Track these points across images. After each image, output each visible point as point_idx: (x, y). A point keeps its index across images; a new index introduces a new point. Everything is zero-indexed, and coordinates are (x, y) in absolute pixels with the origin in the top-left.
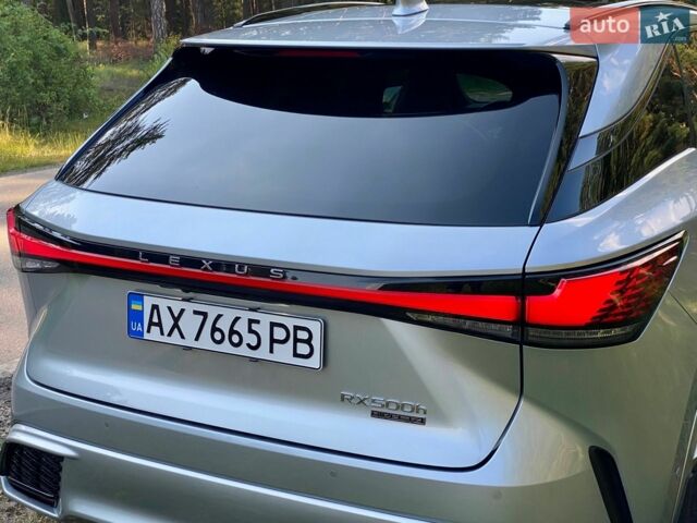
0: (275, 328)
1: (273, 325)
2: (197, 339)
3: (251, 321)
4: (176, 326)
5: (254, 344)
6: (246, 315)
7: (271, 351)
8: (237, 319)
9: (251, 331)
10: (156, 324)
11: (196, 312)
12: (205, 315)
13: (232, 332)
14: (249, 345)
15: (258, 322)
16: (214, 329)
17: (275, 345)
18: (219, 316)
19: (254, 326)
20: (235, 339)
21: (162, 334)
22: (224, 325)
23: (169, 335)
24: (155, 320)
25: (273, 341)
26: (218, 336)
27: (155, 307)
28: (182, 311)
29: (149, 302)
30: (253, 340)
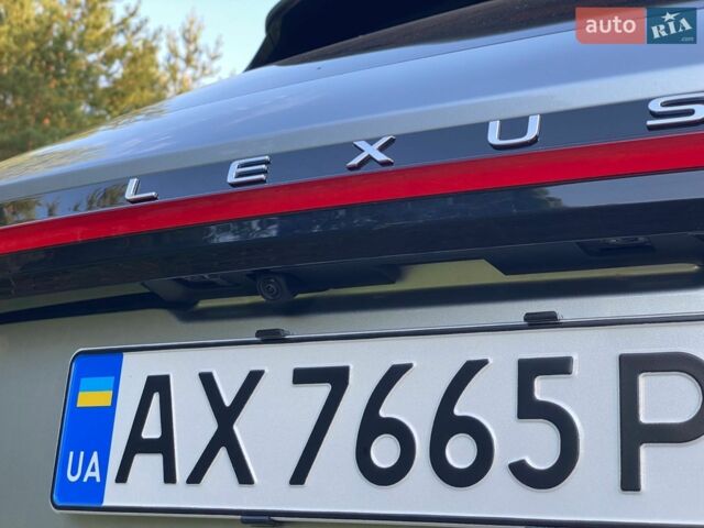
0: (645, 382)
1: (632, 368)
2: (299, 477)
3: (529, 371)
4: (224, 438)
5: (543, 456)
6: (504, 354)
7: (630, 481)
8: (470, 370)
9: (529, 408)
10: (150, 447)
11: (303, 377)
12: (337, 379)
13: (447, 423)
14: (521, 471)
15: (560, 367)
16: (373, 425)
17: (647, 454)
19: (544, 389)
20: (461, 452)
21: (169, 477)
22: (413, 406)
23: (196, 477)
24: (152, 430)
25: (635, 434)
26: (385, 452)
27: (158, 386)
28: (254, 378)
29: (136, 370)
30: (540, 444)
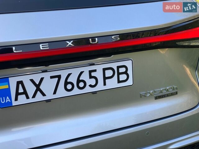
0: (106, 71)
1: (104, 70)
2: (55, 93)
3: (90, 72)
4: (38, 89)
5: (93, 84)
6: (86, 70)
7: (105, 84)
8: (82, 73)
9: (91, 77)
10: (21, 94)
11: (52, 77)
12: (59, 77)
13: (79, 81)
14: (91, 86)
15: (95, 71)
16: (66, 83)
17: (107, 80)
18: (69, 75)
19: (93, 74)
20: (81, 85)
21: (28, 97)
22: (73, 79)
23: (34, 96)
24: (21, 90)
25: (105, 78)
26: (69, 87)
27: (20, 83)
28: (42, 79)
30: (93, 82)
